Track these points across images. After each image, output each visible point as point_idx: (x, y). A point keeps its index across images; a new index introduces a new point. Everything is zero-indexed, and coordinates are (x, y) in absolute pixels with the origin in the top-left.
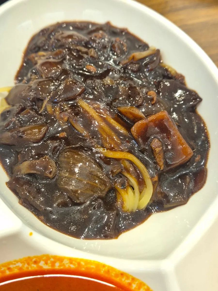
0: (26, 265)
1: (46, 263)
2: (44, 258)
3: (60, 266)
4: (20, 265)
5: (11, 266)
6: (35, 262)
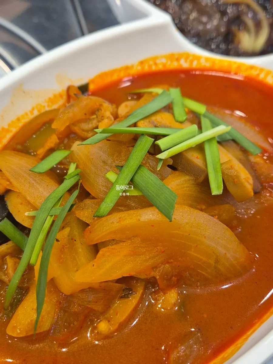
0: (169, 62)
1: (186, 62)
3: (197, 64)
4: (164, 61)
5: (158, 61)
6: (177, 60)
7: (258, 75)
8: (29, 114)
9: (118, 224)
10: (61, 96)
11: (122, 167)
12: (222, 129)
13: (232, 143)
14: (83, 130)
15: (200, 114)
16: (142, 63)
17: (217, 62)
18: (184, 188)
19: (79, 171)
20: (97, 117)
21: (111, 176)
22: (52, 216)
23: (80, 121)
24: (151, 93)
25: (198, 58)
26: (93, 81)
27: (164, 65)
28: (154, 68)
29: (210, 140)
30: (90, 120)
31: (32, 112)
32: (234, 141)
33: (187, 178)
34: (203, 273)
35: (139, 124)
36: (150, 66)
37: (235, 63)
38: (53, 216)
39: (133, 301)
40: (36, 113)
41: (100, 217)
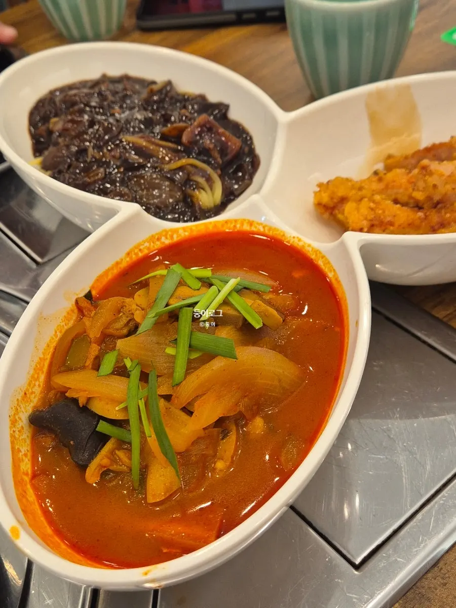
0: (152, 244)
1: (167, 238)
2: (164, 233)
3: (177, 237)
4: (147, 244)
5: (142, 247)
6: (158, 239)
7: (235, 226)
8: (54, 337)
9: (197, 381)
10: (72, 311)
11: (176, 339)
12: (232, 283)
13: (245, 290)
14: (117, 330)
15: (208, 278)
16: (128, 254)
17: (194, 228)
18: (231, 335)
19: (136, 361)
20: (124, 314)
21: (170, 351)
22: (141, 399)
23: (110, 324)
24: (155, 276)
25: (176, 231)
26: (93, 287)
27: (148, 248)
28: (140, 255)
29: (230, 294)
30: (119, 318)
31: (56, 335)
32: (245, 288)
33: (230, 327)
34: (273, 394)
35: (171, 302)
36: (136, 254)
37: (211, 223)
38: (143, 399)
39: (233, 437)
40: (59, 335)
41: (178, 385)
